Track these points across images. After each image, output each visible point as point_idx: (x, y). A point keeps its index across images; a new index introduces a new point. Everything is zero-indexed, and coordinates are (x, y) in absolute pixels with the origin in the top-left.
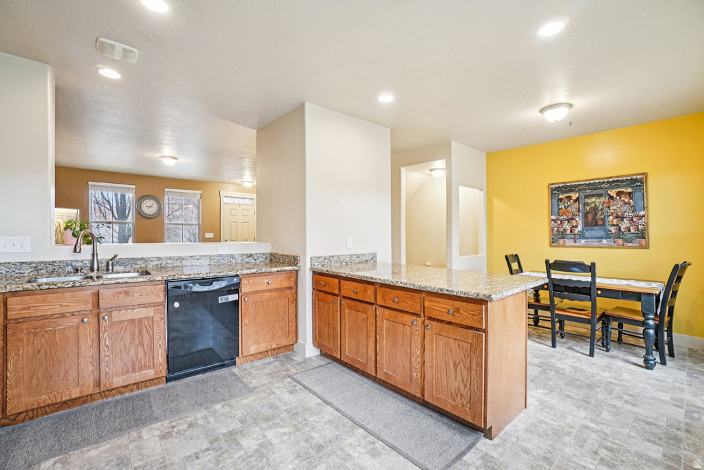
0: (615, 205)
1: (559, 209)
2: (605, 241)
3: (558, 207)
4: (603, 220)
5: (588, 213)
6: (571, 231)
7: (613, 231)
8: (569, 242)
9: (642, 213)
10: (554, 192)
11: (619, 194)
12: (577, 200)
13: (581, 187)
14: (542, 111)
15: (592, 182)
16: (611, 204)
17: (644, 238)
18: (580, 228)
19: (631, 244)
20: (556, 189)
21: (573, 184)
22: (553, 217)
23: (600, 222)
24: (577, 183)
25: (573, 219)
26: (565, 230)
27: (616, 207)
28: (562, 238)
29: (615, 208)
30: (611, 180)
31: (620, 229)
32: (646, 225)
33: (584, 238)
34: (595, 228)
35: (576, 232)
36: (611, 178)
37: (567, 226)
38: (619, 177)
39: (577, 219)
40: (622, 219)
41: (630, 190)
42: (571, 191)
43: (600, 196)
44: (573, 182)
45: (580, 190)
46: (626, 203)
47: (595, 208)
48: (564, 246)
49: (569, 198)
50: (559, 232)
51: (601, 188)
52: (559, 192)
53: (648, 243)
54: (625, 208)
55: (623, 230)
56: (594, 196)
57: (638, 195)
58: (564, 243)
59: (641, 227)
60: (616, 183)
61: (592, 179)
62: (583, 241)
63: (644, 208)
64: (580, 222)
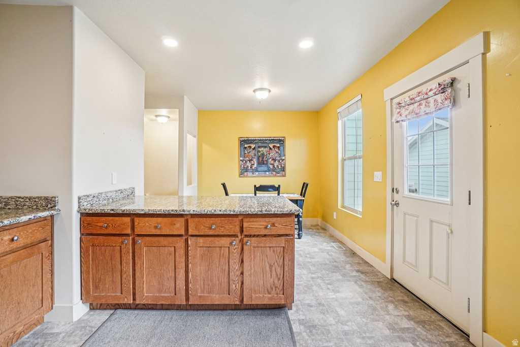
1: (245, 154)
2: (267, 173)
4: (267, 161)
5: (260, 157)
6: (251, 168)
7: (271, 168)
8: (250, 174)
9: (283, 158)
10: (242, 143)
11: (274, 147)
12: (254, 149)
13: (256, 141)
14: (254, 91)
15: (262, 139)
17: (284, 171)
18: (255, 166)
19: (279, 175)
20: (243, 141)
22: (241, 159)
23: (265, 162)
24: (255, 139)
25: (252, 160)
26: (248, 167)
27: (273, 154)
28: (246, 172)
30: (270, 139)
31: (274, 167)
32: (285, 164)
33: (258, 171)
35: (254, 168)
36: (271, 137)
37: (249, 164)
38: (274, 137)
40: (275, 160)
41: (278, 145)
42: (251, 143)
43: (265, 147)
44: (253, 138)
45: (256, 143)
46: (277, 152)
47: (263, 154)
48: (247, 176)
49: (250, 147)
50: (244, 168)
51: (266, 143)
52: (245, 143)
53: (285, 174)
54: (277, 155)
55: (275, 167)
56: (262, 147)
57: (282, 148)
58: (247, 175)
59: (283, 165)
60: (273, 141)
61: (262, 137)
62: (257, 173)
63: (284, 155)
64: (256, 162)
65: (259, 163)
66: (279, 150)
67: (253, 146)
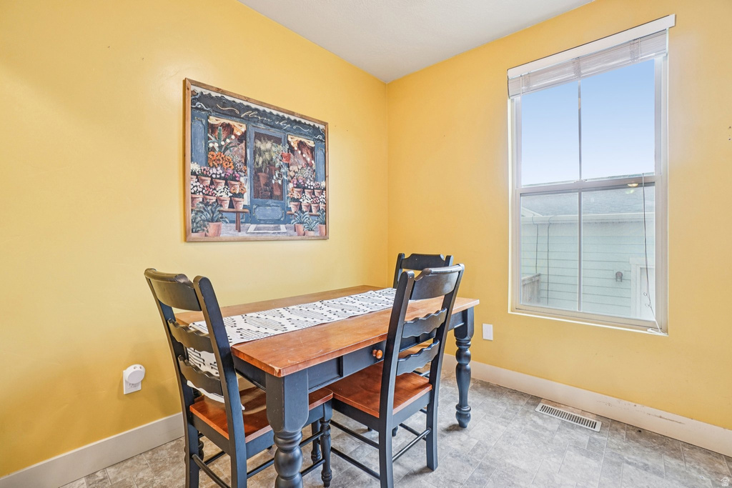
0: (297, 164)
2: (283, 227)
3: (207, 144)
4: (281, 187)
6: (231, 206)
7: (293, 210)
8: (227, 230)
9: (323, 184)
10: (199, 105)
11: (301, 145)
12: (242, 138)
15: (268, 110)
16: (292, 161)
17: (324, 223)
18: (246, 200)
19: (311, 233)
20: (202, 98)
21: (238, 101)
22: (195, 167)
23: (277, 193)
24: (245, 103)
25: (234, 179)
26: (219, 201)
27: (298, 166)
28: (212, 220)
29: (295, 168)
30: (292, 118)
31: (300, 208)
32: (326, 203)
33: (254, 221)
34: (270, 202)
35: (241, 208)
36: (293, 114)
37: (222, 192)
38: (302, 117)
39: (242, 179)
40: (304, 189)
41: (311, 144)
42: (232, 115)
43: (278, 141)
44: (239, 97)
45: (247, 120)
47: (270, 163)
48: (217, 239)
49: (229, 129)
50: (207, 204)
51: (280, 128)
52: (207, 108)
53: (327, 232)
54: (306, 172)
55: (304, 209)
56: (269, 138)
57: (319, 154)
58: (218, 233)
59: (322, 206)
60: (298, 125)
61: (269, 106)
62: (252, 227)
63: (326, 177)
64: (247, 187)
65: (256, 193)
66: (313, 158)
67: (240, 128)
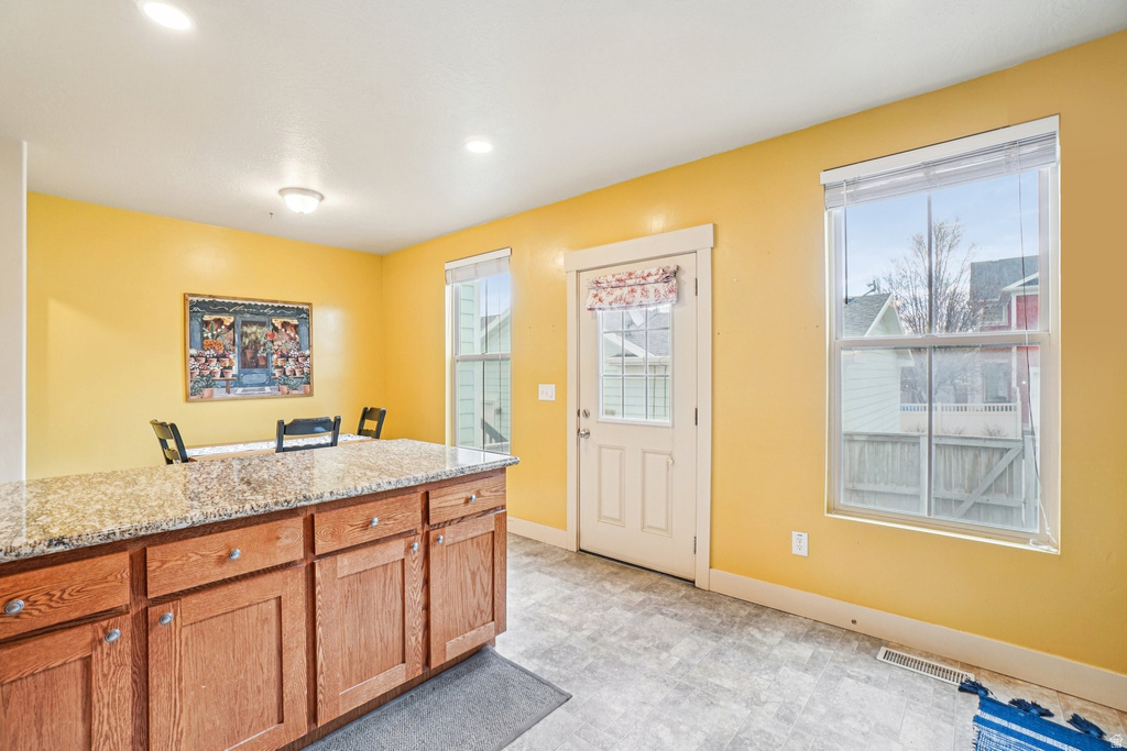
0: (280, 340)
1: (203, 339)
2: (267, 389)
3: (202, 335)
4: (266, 359)
5: (247, 348)
6: (222, 375)
7: (277, 376)
8: (219, 392)
9: (307, 353)
10: (195, 309)
11: (285, 325)
12: (231, 327)
13: (237, 308)
15: (253, 303)
16: (276, 337)
17: (309, 383)
18: (235, 370)
19: (296, 392)
20: (198, 304)
21: (227, 301)
22: (194, 352)
23: (262, 363)
24: (233, 301)
25: (224, 356)
26: (212, 373)
27: (283, 342)
28: (207, 386)
29: (280, 343)
30: (276, 305)
31: (284, 373)
32: (310, 368)
33: (242, 385)
34: (256, 370)
35: (230, 377)
36: (276, 302)
37: (215, 367)
38: (285, 302)
39: (231, 356)
40: (288, 358)
41: (295, 322)
42: (222, 311)
43: (262, 324)
44: (228, 298)
45: (235, 313)
46: (291, 339)
47: (256, 342)
48: (210, 399)
49: (220, 322)
50: (203, 376)
51: (264, 314)
52: (202, 310)
53: (312, 390)
54: (291, 345)
55: (288, 373)
56: (255, 323)
57: (303, 329)
58: (212, 393)
59: (306, 370)
60: (281, 310)
61: (255, 300)
62: (240, 390)
63: (310, 347)
64: (236, 361)
65: (244, 365)
66: (297, 333)
67: (228, 320)
